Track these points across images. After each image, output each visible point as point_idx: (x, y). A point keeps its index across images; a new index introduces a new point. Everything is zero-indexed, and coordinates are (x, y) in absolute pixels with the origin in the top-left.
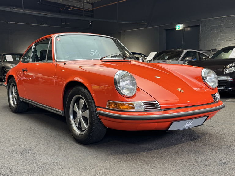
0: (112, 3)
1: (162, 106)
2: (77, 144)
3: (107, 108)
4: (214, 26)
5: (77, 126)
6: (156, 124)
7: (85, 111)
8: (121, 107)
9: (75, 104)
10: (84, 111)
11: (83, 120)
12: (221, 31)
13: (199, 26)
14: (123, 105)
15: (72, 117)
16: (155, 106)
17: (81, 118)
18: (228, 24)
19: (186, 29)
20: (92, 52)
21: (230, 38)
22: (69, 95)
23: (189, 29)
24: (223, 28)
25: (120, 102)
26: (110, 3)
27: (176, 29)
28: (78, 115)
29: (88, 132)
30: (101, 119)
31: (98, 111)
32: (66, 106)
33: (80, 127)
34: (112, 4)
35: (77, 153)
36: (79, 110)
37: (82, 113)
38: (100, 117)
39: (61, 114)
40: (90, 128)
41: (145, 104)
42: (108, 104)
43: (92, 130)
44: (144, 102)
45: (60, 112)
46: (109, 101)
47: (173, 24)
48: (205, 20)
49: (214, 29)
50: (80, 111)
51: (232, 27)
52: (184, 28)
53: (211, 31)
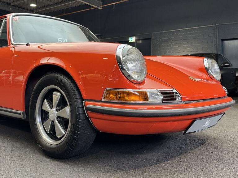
0: (65, 13)
1: (183, 97)
2: (49, 160)
3: (103, 100)
4: (164, 39)
5: (48, 132)
6: (176, 123)
7: (62, 109)
8: (126, 98)
9: (45, 100)
10: (60, 110)
11: (59, 122)
12: (171, 44)
13: (150, 39)
14: (129, 94)
15: (38, 119)
16: (173, 96)
17: (54, 120)
18: (177, 37)
19: (138, 42)
20: (60, 40)
21: (179, 50)
22: (35, 87)
23: (141, 42)
24: (172, 41)
25: (125, 90)
26: (63, 14)
27: (129, 42)
28: (50, 115)
29: (68, 139)
30: (91, 119)
31: (88, 106)
32: (30, 103)
33: (52, 134)
34: (65, 15)
35: (53, 174)
36: (51, 108)
37: (57, 112)
38: (91, 114)
39: (21, 116)
40: (73, 133)
41: (162, 93)
42: (105, 94)
43: (77, 136)
44: (160, 91)
45: (20, 114)
46: (108, 89)
47: (126, 36)
48: (156, 34)
49: (164, 42)
50: (54, 110)
51: (181, 40)
52: (136, 40)
53: (162, 43)
